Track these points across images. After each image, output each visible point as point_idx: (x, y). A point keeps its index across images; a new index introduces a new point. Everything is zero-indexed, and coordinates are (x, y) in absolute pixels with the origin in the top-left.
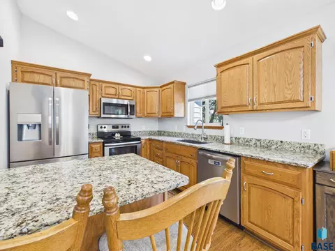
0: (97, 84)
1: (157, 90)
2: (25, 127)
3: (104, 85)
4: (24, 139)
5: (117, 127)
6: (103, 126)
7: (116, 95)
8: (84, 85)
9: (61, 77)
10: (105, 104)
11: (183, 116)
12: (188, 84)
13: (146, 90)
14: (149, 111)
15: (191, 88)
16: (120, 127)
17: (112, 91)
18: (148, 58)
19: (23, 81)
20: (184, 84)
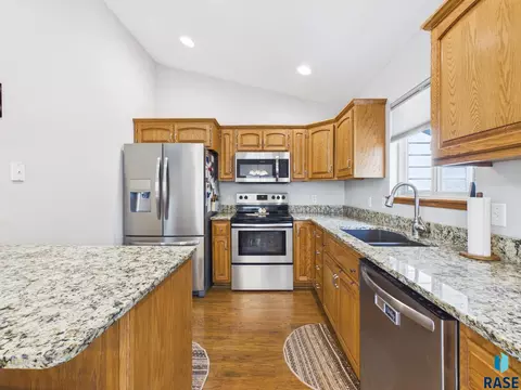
0: (231, 132)
1: (330, 127)
2: (139, 195)
3: (240, 132)
4: (138, 209)
5: (265, 198)
6: (244, 195)
7: (258, 146)
8: (205, 136)
9: (180, 130)
10: (241, 162)
11: (381, 176)
12: (391, 101)
13: (311, 131)
14: (316, 170)
15: (396, 109)
16: (270, 197)
17: (252, 140)
18: (304, 70)
19: (143, 141)
20: (383, 102)
